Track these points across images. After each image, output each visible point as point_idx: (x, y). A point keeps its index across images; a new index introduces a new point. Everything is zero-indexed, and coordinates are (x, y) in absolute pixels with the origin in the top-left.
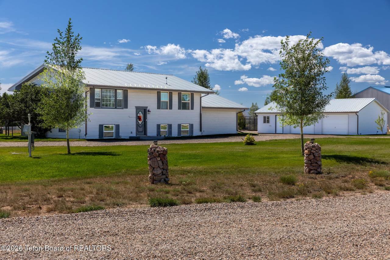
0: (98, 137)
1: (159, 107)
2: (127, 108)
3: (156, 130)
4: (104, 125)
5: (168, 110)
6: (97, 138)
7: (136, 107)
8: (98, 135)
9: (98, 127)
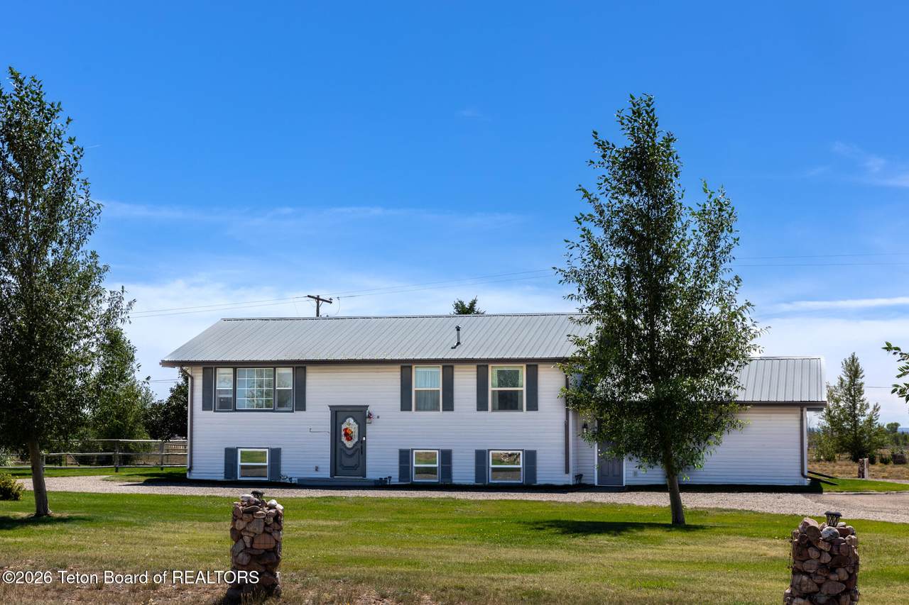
0: (223, 475)
1: (406, 406)
2: (305, 410)
3: (398, 464)
4: (239, 450)
5: (440, 414)
6: (221, 477)
7: (331, 407)
8: (223, 471)
9: (224, 452)
